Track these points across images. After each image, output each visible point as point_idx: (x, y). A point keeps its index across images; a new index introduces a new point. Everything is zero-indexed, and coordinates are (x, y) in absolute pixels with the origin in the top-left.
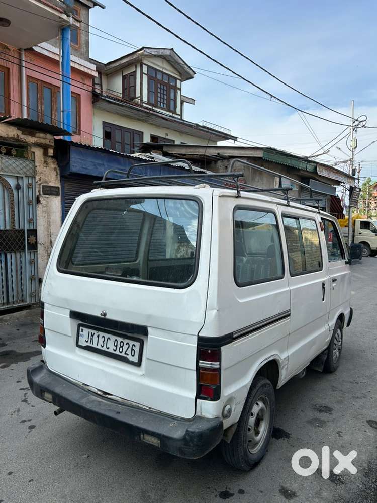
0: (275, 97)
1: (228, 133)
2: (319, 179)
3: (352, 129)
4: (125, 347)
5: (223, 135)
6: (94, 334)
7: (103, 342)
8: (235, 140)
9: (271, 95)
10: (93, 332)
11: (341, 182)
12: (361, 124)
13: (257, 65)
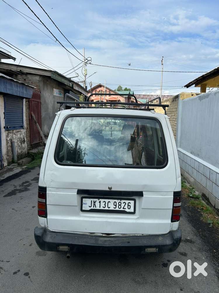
0: (58, 41)
1: (9, 54)
2: (74, 91)
3: (84, 64)
4: (123, 205)
5: (7, 55)
6: (96, 201)
7: (105, 205)
8: (14, 60)
9: (56, 39)
10: (95, 200)
11: (82, 93)
12: (89, 62)
13: (50, 19)
